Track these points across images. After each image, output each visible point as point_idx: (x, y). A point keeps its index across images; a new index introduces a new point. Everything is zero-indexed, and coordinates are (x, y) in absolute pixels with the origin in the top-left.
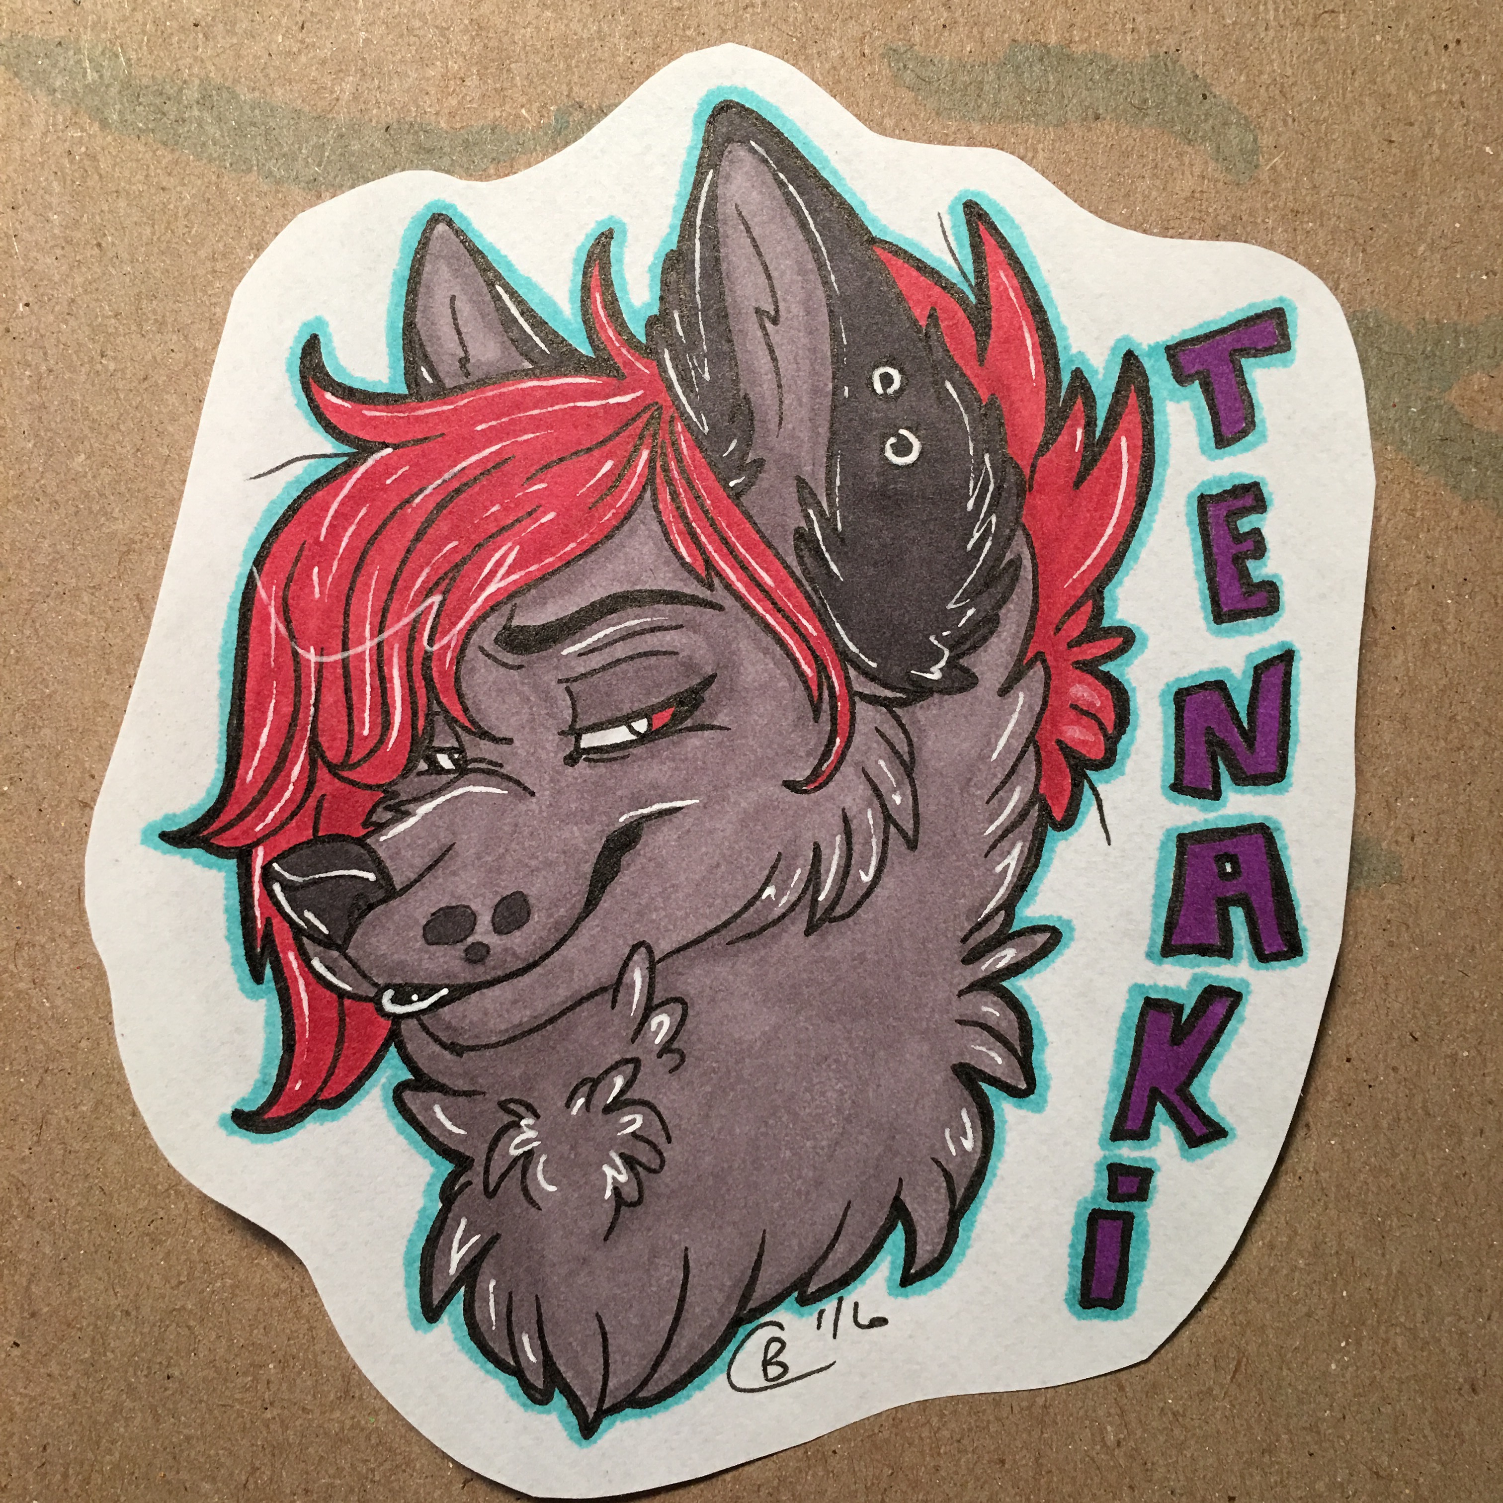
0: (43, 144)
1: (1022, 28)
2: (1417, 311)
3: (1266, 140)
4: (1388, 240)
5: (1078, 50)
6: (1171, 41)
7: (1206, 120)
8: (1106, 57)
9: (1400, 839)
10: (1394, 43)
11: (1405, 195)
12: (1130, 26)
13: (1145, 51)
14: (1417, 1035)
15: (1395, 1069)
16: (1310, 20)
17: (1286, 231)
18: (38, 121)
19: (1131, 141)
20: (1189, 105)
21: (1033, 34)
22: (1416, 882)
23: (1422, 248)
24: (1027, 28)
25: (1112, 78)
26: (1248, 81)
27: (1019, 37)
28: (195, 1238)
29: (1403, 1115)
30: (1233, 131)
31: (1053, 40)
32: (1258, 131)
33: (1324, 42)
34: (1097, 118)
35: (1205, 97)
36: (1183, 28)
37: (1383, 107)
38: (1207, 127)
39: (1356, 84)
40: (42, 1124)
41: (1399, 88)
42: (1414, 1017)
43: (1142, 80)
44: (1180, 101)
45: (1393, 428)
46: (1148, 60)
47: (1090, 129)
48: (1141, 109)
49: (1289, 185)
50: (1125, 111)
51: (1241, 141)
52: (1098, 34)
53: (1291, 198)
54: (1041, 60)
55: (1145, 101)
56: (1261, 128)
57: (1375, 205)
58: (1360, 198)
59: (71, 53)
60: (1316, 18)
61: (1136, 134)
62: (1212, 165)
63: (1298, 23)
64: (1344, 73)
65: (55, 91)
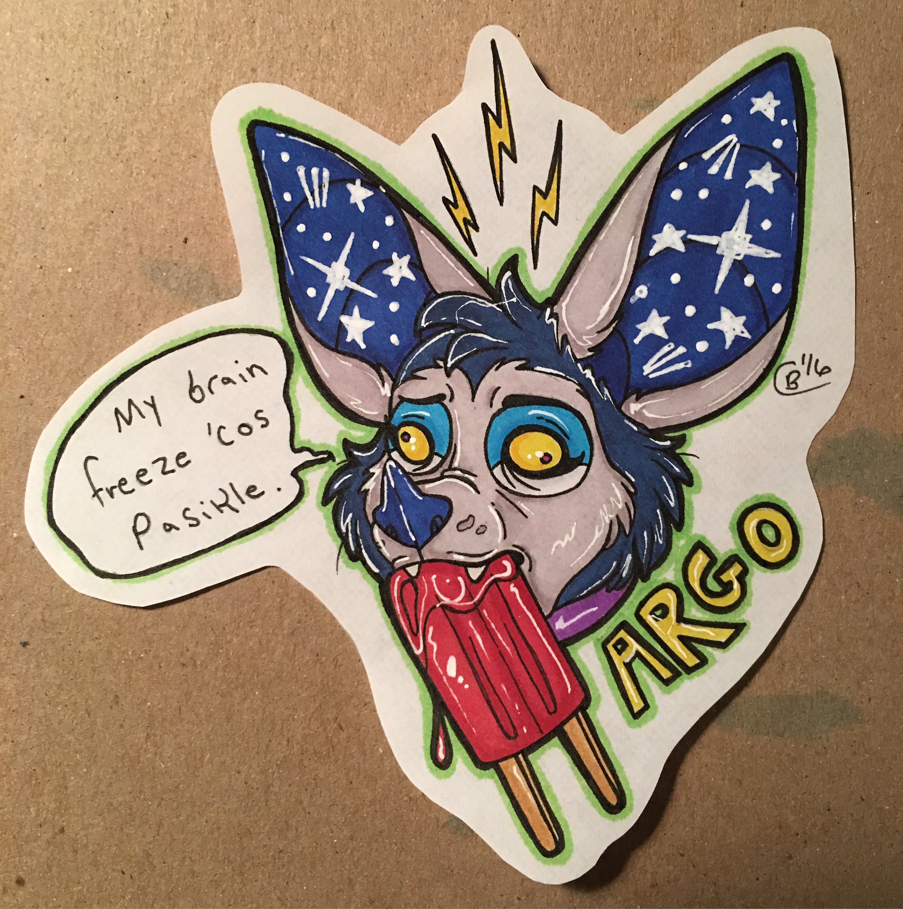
2: (891, 430)
4: (879, 392)
9: (863, 701)
10: (891, 286)
11: (889, 367)
14: (864, 798)
15: (852, 815)
18: (163, 306)
22: (870, 722)
23: (897, 396)
29: (854, 837)
37: (882, 320)
39: (868, 308)
41: (891, 310)
42: (863, 789)
45: (874, 490)
57: (873, 373)
58: (866, 367)
59: (182, 269)
64: (862, 302)
65: (172, 290)
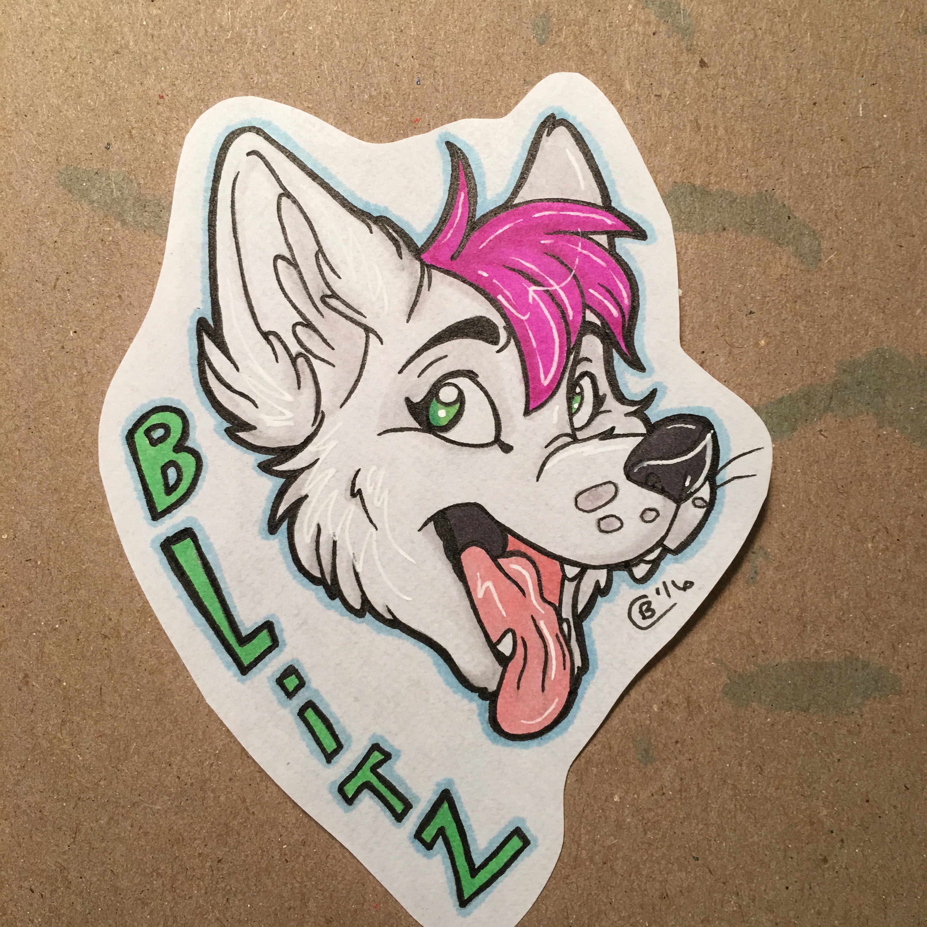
0: (87, 234)
1: (680, 174)
2: (915, 350)
3: (825, 244)
4: (898, 307)
5: (714, 188)
6: (770, 183)
7: (789, 233)
8: (730, 193)
9: (900, 667)
10: (904, 187)
11: (909, 279)
12: (744, 174)
13: (754, 190)
14: (908, 786)
15: (895, 807)
16: (854, 172)
17: (837, 299)
18: (83, 220)
19: (744, 244)
20: (780, 222)
21: (686, 179)
22: (909, 694)
23: (919, 311)
24: (683, 175)
25: (734, 205)
26: (815, 209)
27: (678, 180)
28: (169, 902)
29: (899, 835)
30: (806, 239)
31: (698, 183)
32: (820, 239)
33: (862, 185)
34: (724, 229)
35: (789, 218)
36: (777, 177)
37: (897, 226)
38: (791, 236)
39: (881, 211)
40: (77, 831)
41: (907, 214)
42: (907, 776)
43: (752, 207)
44: (774, 220)
45: (899, 419)
46: (755, 196)
47: (719, 236)
48: (751, 225)
49: (840, 271)
50: (741, 226)
51: (811, 245)
52: (725, 180)
53: (840, 280)
54: (691, 194)
55: (754, 220)
56: (823, 237)
57: (891, 285)
58: (881, 280)
59: (104, 179)
60: (857, 172)
61: (748, 240)
62: (793, 259)
63: (847, 174)
64: (874, 204)
65: (93, 202)
